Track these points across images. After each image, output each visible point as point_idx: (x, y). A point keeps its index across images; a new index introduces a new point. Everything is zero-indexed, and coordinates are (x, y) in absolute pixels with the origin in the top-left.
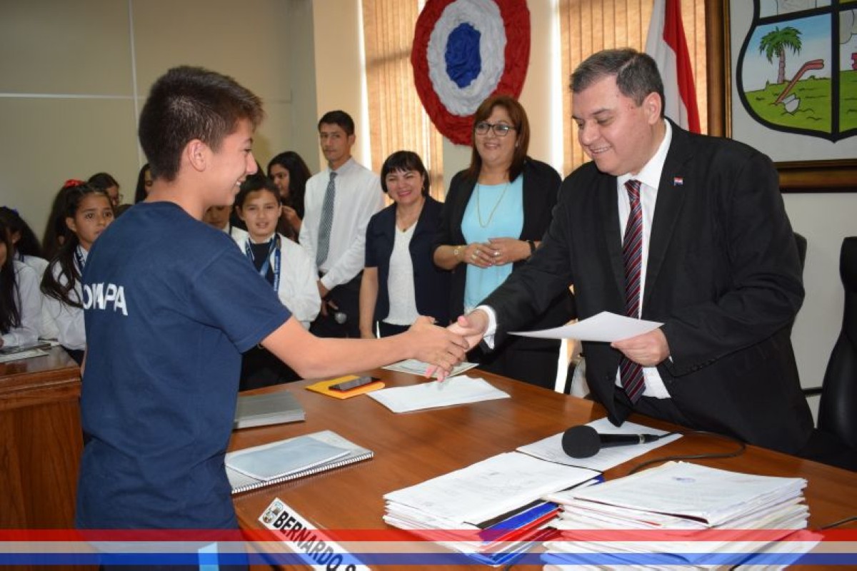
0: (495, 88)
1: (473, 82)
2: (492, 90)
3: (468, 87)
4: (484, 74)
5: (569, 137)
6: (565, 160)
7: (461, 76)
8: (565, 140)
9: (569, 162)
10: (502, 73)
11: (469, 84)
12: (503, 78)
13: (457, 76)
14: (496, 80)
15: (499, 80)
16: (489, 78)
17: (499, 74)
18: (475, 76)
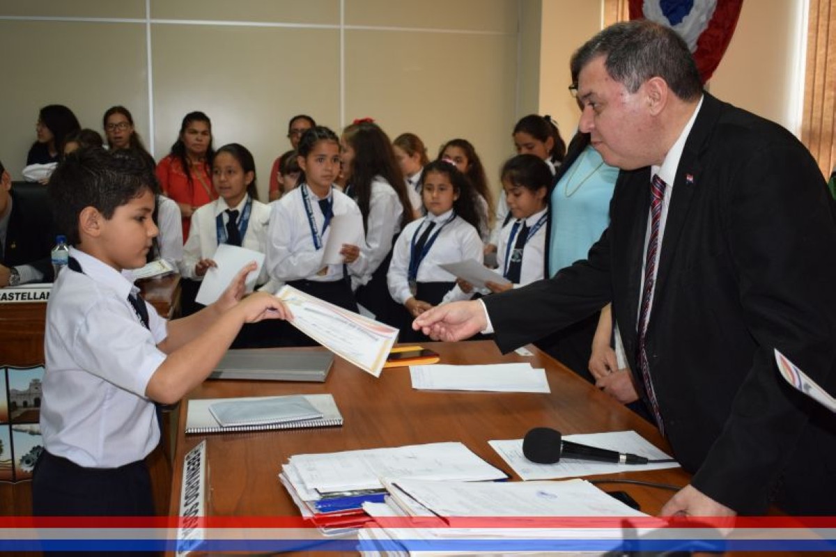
0: (705, 27)
1: (685, 19)
2: (702, 30)
3: (680, 24)
4: (697, 9)
5: (810, 90)
6: (804, 120)
7: (673, 11)
8: (806, 93)
9: (808, 122)
10: (714, 10)
11: (681, 21)
12: (714, 13)
13: (669, 11)
14: (707, 18)
15: (711, 17)
16: (701, 14)
17: (711, 9)
18: (687, 12)
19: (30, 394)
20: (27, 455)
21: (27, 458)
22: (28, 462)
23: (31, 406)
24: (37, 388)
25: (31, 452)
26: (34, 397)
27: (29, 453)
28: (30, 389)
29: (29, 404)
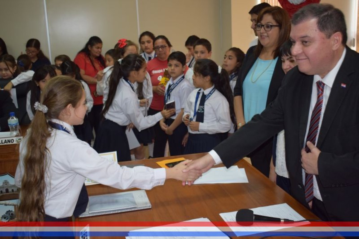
19: (3, 187)
20: (4, 215)
21: (5, 216)
22: (5, 218)
23: (4, 193)
24: (6, 184)
25: (6, 213)
26: (5, 188)
27: (5, 214)
28: (3, 185)
29: (3, 192)
